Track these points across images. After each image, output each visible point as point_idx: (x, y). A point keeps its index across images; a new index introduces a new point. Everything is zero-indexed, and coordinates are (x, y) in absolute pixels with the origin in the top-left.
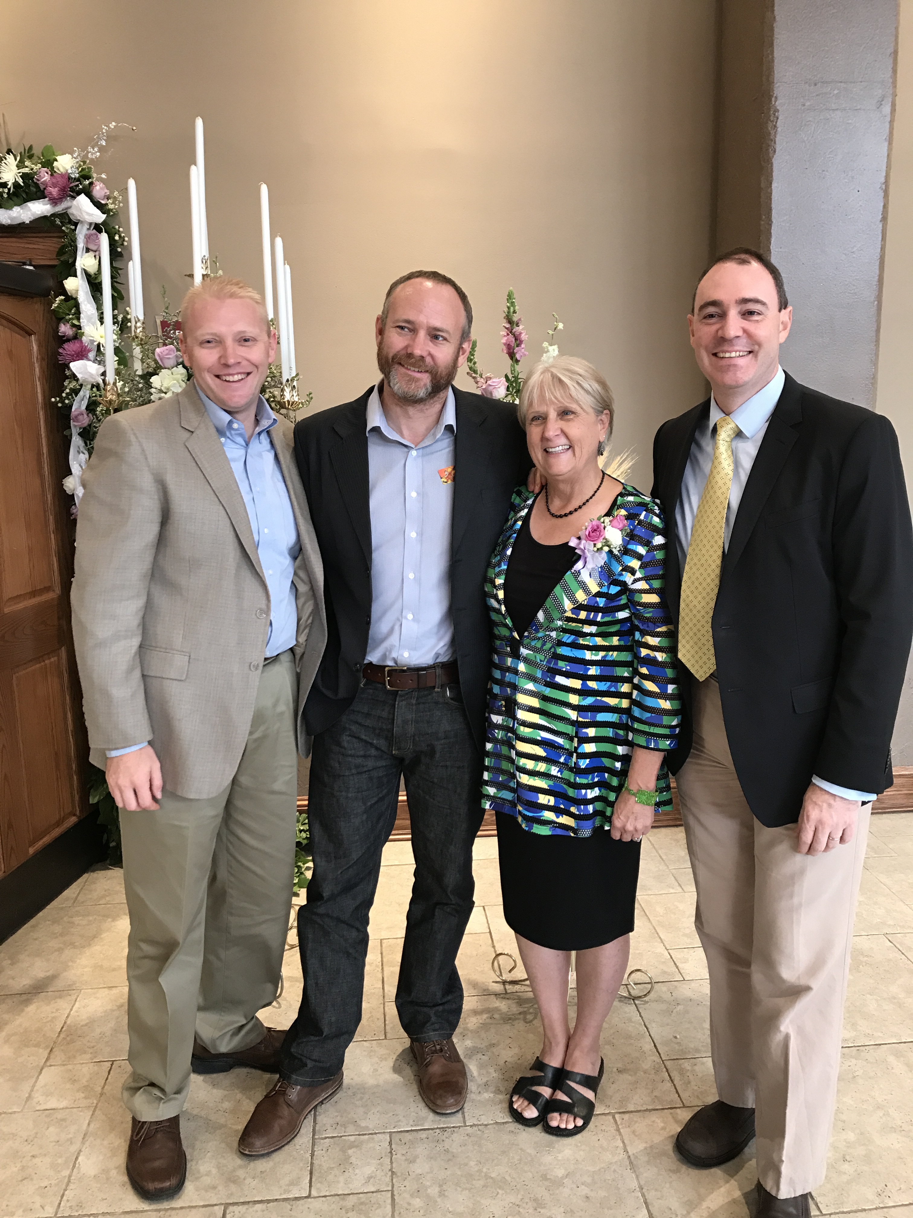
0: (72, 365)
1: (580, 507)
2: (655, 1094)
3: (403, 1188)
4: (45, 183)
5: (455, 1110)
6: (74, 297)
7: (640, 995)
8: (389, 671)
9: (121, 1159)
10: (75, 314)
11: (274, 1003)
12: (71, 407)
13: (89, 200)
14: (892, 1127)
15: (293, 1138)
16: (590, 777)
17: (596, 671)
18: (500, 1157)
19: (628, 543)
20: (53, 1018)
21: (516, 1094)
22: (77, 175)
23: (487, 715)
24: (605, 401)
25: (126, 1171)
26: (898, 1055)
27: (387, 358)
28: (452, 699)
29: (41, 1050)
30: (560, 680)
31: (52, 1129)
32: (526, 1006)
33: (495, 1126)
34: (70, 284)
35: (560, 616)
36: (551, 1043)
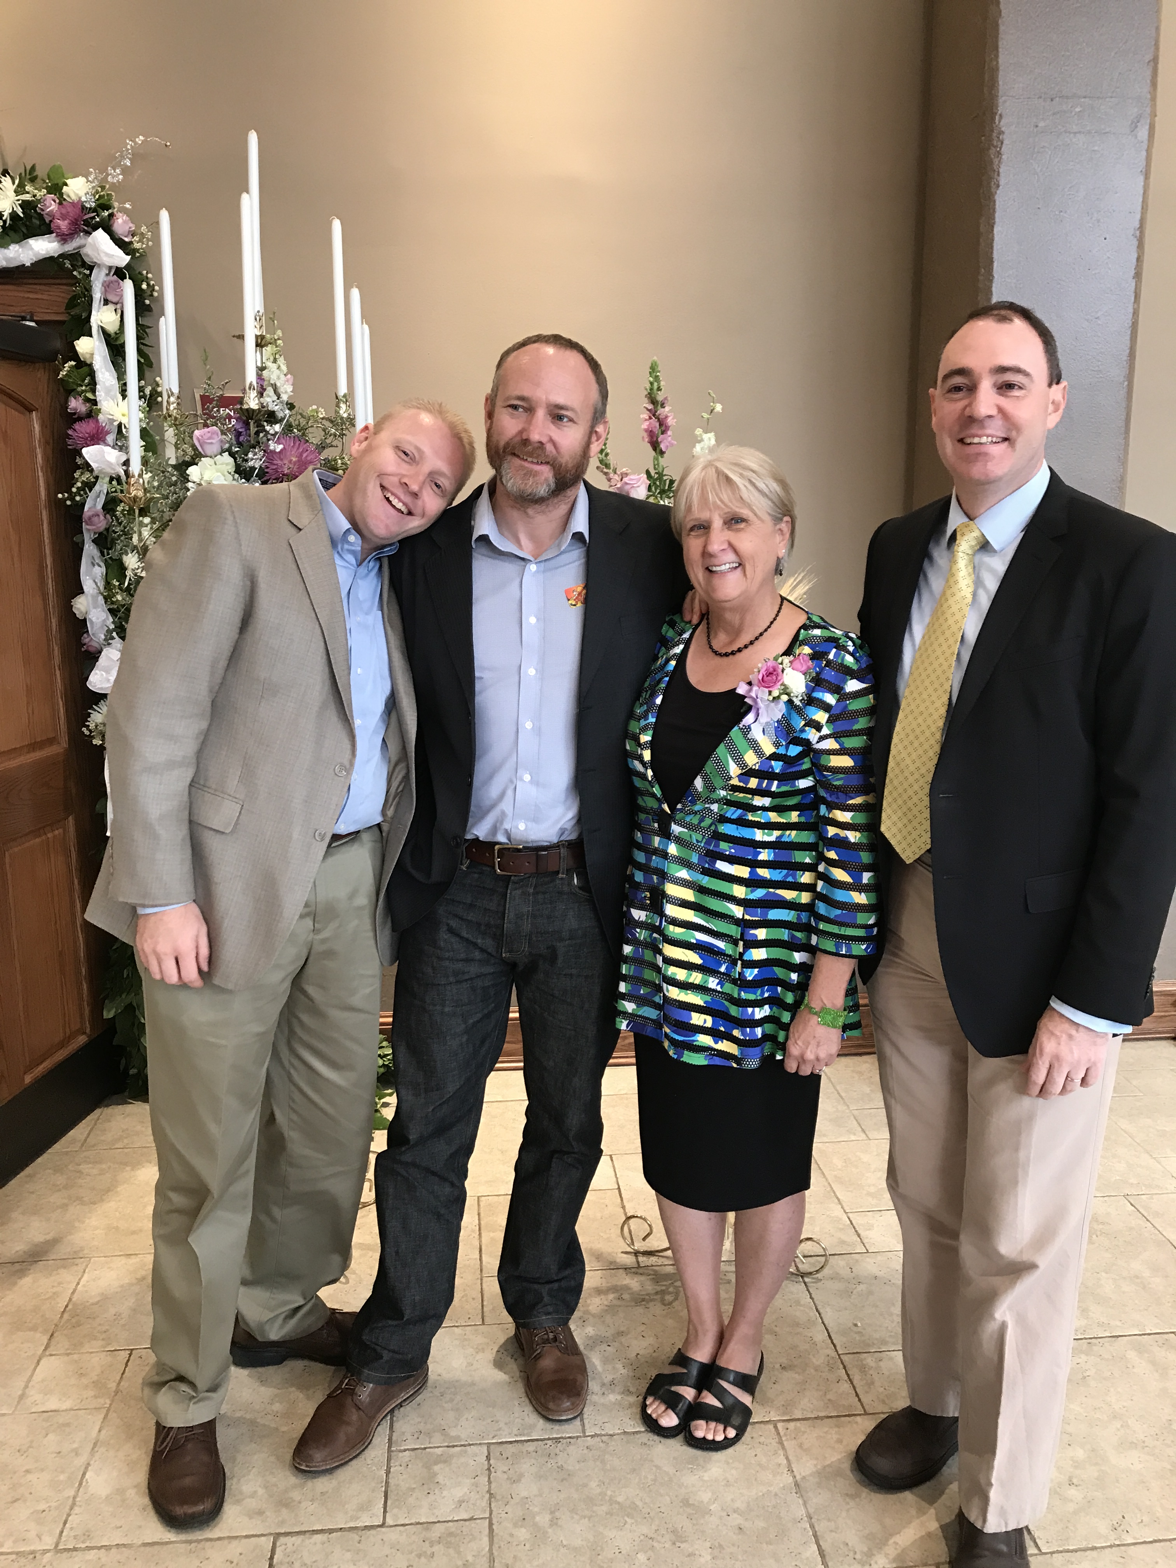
0: (85, 451)
1: (752, 643)
2: (828, 1397)
3: (503, 1515)
4: (51, 214)
5: (572, 1416)
6: (88, 362)
7: (812, 1270)
8: (499, 850)
9: (141, 1475)
10: (89, 384)
11: (342, 1279)
12: (83, 505)
13: (108, 237)
14: (1132, 1443)
15: (363, 1450)
16: (759, 992)
17: (769, 855)
18: (629, 1476)
19: (813, 690)
20: (54, 1293)
21: (651, 1395)
22: (93, 205)
23: (625, 909)
24: (785, 505)
25: (147, 1491)
26: (1141, 1350)
27: (497, 447)
28: (580, 888)
29: (38, 1335)
30: (722, 866)
31: (51, 1437)
32: (665, 1283)
33: (622, 1436)
34: (83, 345)
35: (723, 784)
36: (696, 1331)
